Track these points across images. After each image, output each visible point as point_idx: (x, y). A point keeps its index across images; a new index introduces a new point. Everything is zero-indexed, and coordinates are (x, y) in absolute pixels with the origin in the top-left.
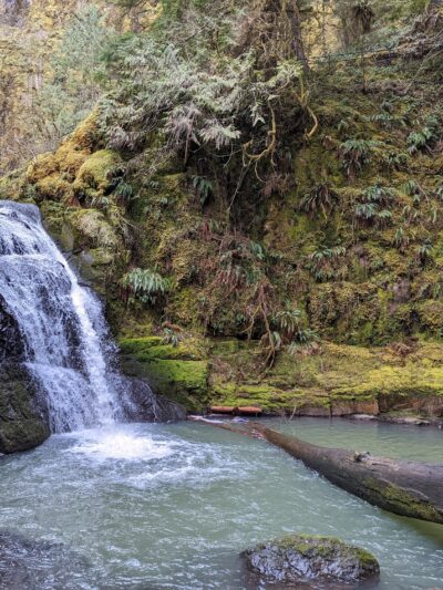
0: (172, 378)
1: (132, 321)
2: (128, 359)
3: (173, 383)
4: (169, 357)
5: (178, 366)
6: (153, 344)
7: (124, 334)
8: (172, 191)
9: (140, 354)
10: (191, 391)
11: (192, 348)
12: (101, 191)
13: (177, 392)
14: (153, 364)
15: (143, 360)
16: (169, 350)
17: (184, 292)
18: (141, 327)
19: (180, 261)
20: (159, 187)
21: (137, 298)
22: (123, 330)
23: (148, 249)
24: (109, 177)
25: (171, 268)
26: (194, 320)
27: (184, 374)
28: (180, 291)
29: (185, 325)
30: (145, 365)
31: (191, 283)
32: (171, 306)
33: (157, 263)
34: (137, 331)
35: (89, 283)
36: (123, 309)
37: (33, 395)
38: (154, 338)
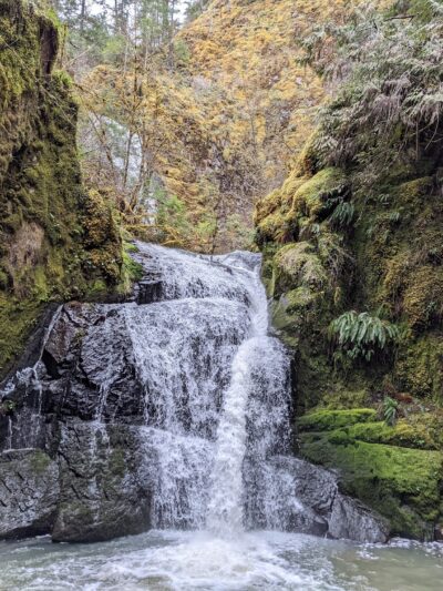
0: (375, 473)
1: (339, 386)
2: (317, 439)
3: (375, 481)
4: (379, 440)
5: (388, 454)
6: (359, 420)
7: (326, 404)
8: (410, 201)
9: (337, 433)
10: (405, 498)
11: (420, 428)
12: (312, 218)
13: (382, 496)
14: (351, 449)
15: (336, 442)
16: (380, 429)
17: (422, 343)
18: (350, 395)
19: (412, 297)
20: (390, 200)
21: (344, 353)
22: (325, 398)
23: (373, 286)
24: (324, 198)
25: (402, 309)
26: (435, 387)
27: (396, 468)
28: (415, 342)
29: (421, 395)
30: (339, 449)
31: (429, 329)
32: (401, 365)
33: (384, 303)
34: (344, 400)
35: (278, 333)
36: (328, 369)
37: (133, 470)
38: (365, 410)
